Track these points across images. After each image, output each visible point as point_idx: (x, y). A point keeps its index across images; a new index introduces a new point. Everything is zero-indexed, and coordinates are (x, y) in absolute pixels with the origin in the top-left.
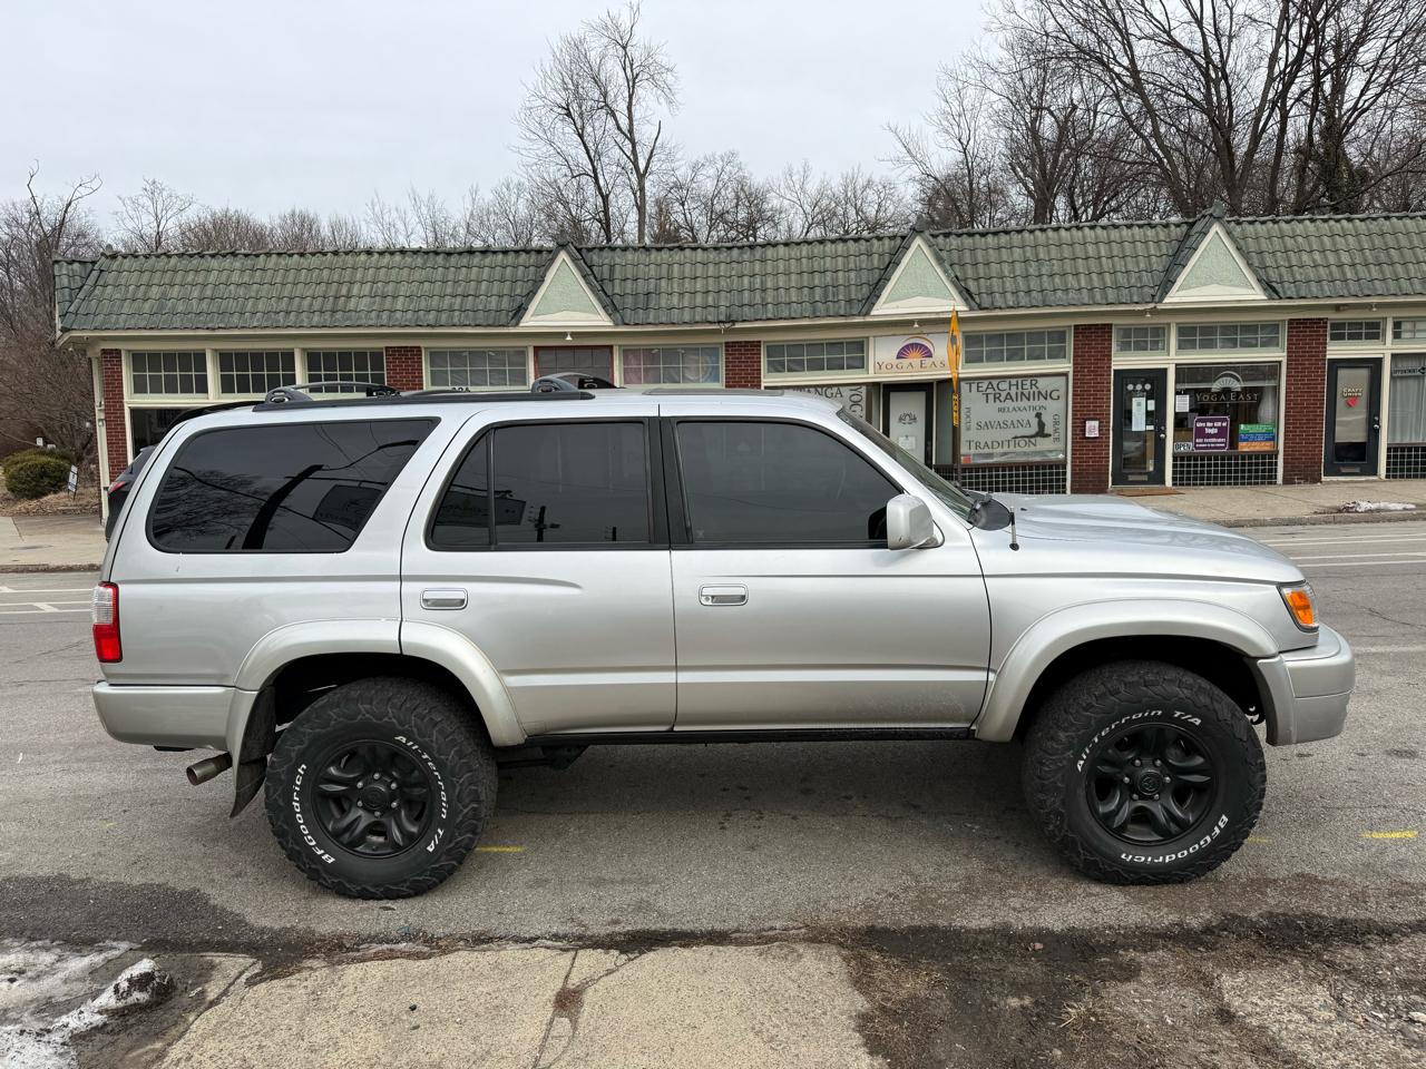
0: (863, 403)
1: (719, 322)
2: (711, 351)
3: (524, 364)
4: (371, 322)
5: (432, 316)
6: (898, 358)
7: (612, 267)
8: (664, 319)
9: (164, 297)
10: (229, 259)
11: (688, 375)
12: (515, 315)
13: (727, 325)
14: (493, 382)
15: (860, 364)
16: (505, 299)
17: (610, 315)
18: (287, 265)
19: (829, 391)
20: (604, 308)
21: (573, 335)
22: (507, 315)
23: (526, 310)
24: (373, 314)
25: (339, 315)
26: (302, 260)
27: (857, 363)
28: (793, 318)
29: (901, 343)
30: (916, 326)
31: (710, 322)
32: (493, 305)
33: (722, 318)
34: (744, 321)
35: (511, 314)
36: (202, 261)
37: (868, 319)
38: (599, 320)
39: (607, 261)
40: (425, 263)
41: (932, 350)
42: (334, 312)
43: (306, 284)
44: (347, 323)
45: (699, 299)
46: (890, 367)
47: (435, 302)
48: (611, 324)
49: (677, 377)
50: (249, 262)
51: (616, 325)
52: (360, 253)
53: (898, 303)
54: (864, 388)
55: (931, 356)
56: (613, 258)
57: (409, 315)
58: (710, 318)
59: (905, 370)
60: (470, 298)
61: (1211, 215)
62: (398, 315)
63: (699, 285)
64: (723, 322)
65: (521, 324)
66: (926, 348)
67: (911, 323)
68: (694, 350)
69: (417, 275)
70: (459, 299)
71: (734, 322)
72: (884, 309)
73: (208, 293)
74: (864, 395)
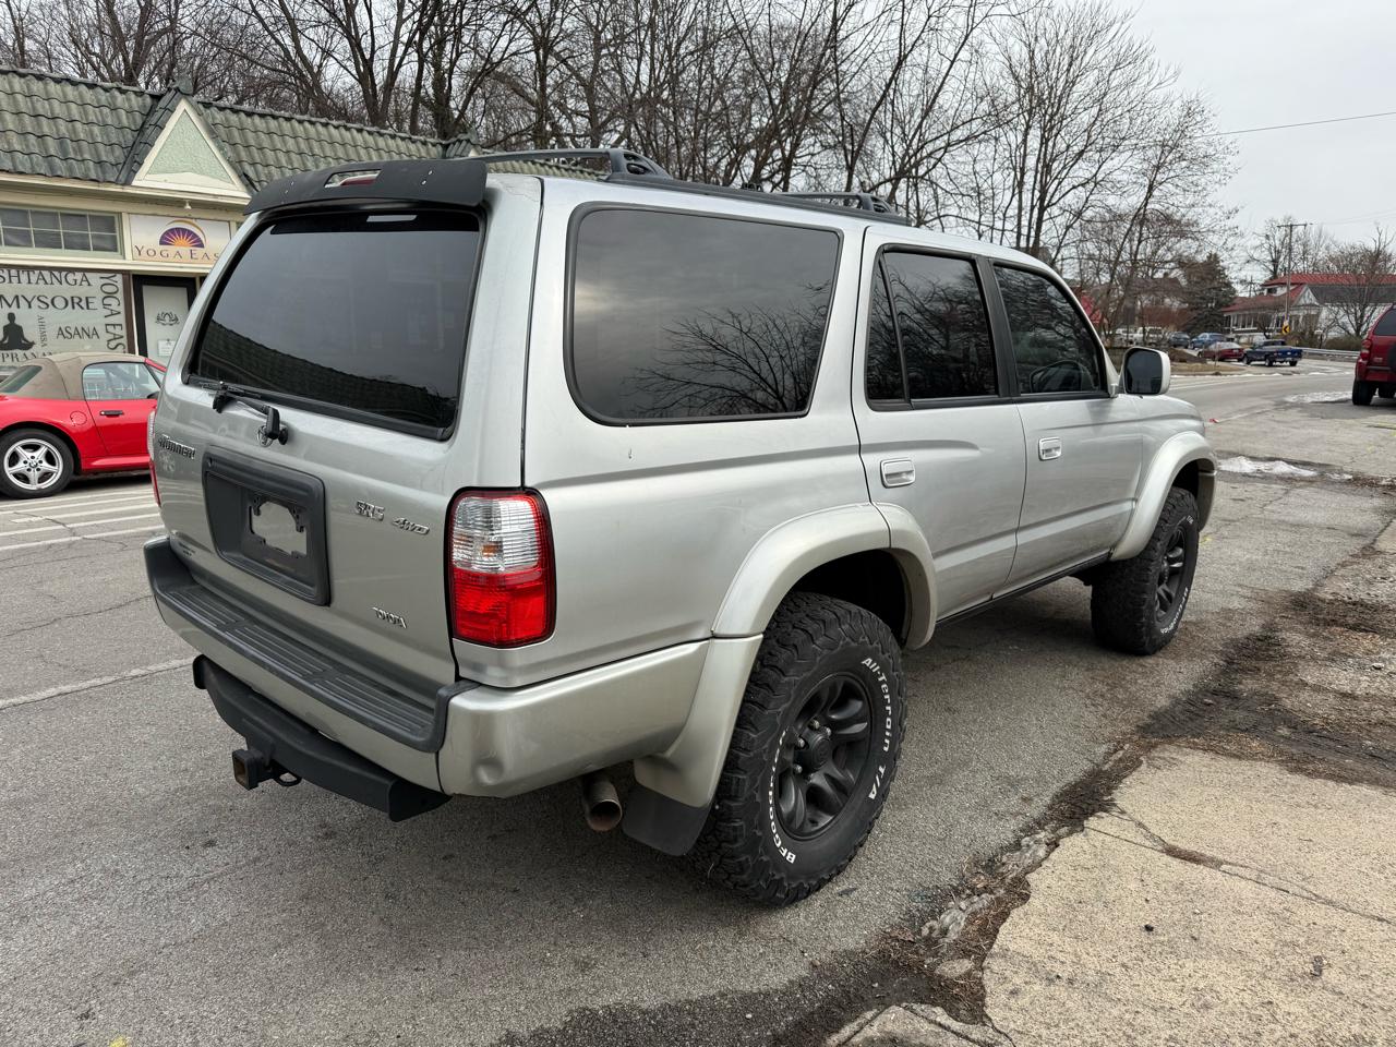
0: (120, 296)
6: (162, 243)
15: (113, 246)
19: (71, 277)
27: (107, 244)
28: (21, 173)
29: (165, 226)
30: (188, 207)
37: (128, 190)
41: (203, 239)
46: (151, 253)
53: (166, 176)
54: (119, 278)
55: (202, 246)
59: (170, 259)
61: (468, 141)
66: (195, 235)
67: (179, 203)
72: (146, 180)
74: (120, 285)
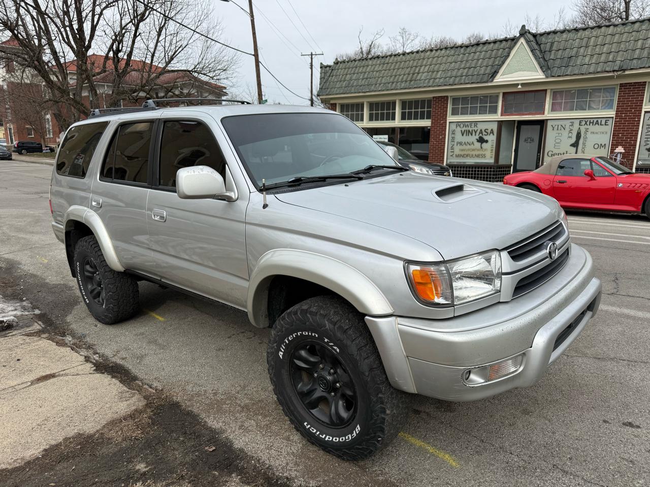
1: (614, 71)
2: (610, 90)
3: (497, 102)
4: (425, 85)
5: (452, 80)
7: (552, 43)
8: (576, 72)
9: (351, 79)
10: (376, 59)
11: (593, 105)
12: (492, 76)
13: (619, 73)
14: (481, 112)
16: (489, 68)
17: (544, 72)
18: (397, 60)
20: (541, 68)
21: (523, 85)
22: (488, 76)
23: (498, 72)
24: (427, 81)
25: (412, 83)
26: (404, 57)
31: (608, 72)
32: (482, 72)
33: (616, 68)
34: (632, 69)
35: (490, 76)
36: (367, 62)
38: (538, 75)
39: (549, 41)
40: (455, 53)
42: (411, 81)
43: (403, 68)
44: (415, 86)
45: (603, 58)
47: (454, 73)
48: (544, 77)
49: (585, 107)
50: (383, 60)
51: (547, 77)
52: (428, 51)
56: (554, 38)
57: (442, 80)
58: (607, 69)
60: (472, 69)
62: (437, 80)
63: (605, 49)
64: (617, 71)
65: (494, 81)
68: (598, 90)
69: (450, 59)
70: (466, 70)
71: (624, 70)
73: (366, 76)
